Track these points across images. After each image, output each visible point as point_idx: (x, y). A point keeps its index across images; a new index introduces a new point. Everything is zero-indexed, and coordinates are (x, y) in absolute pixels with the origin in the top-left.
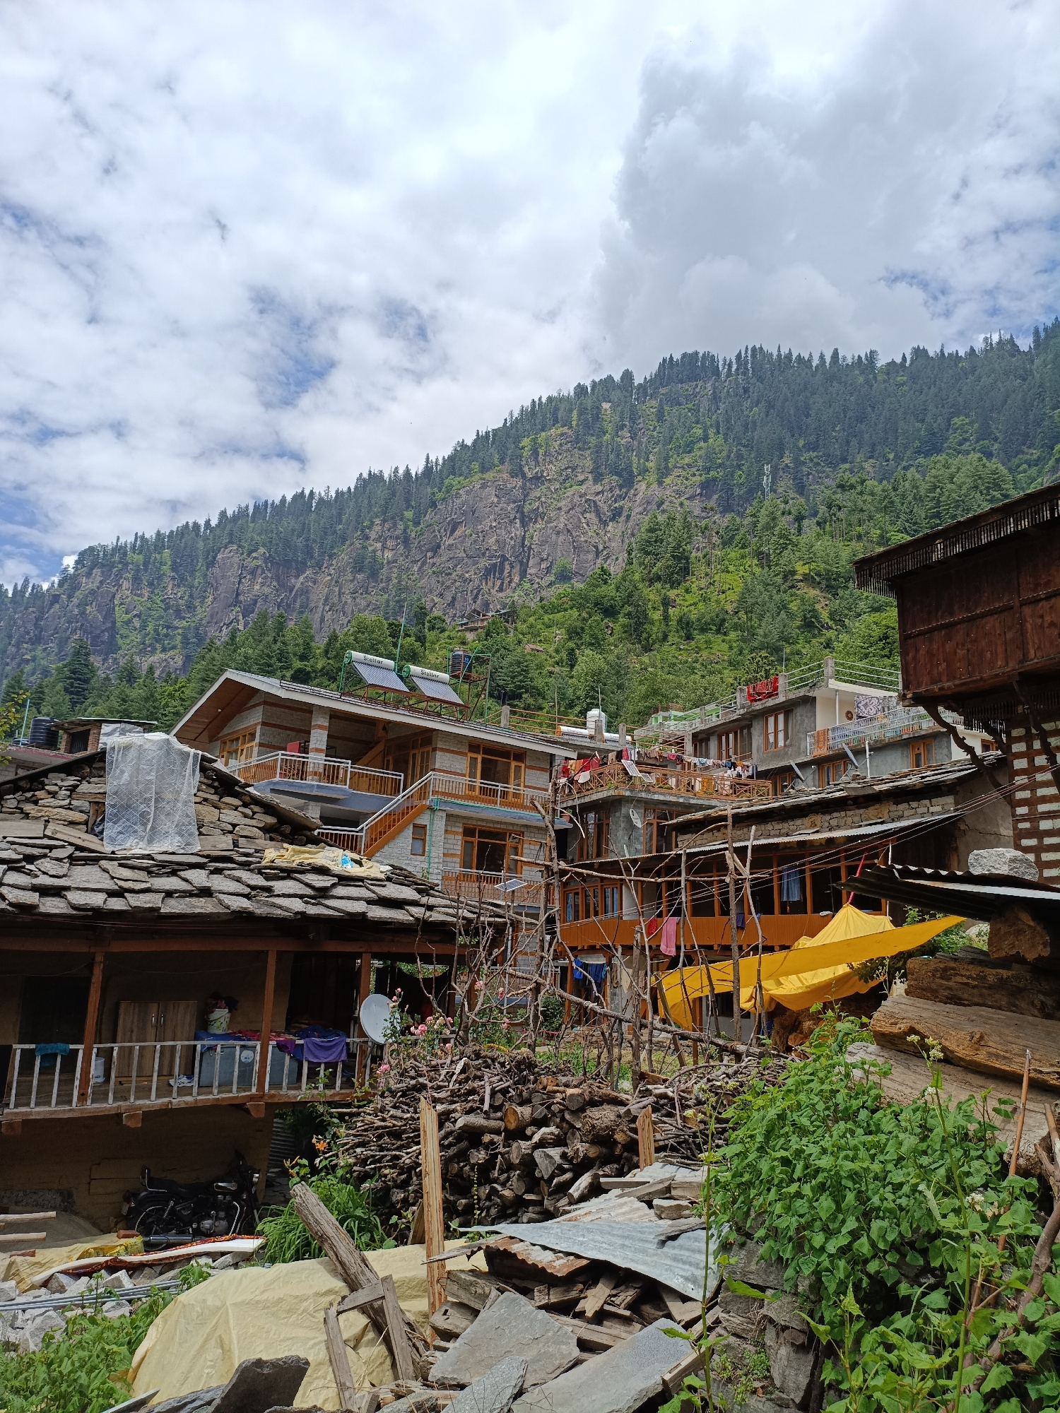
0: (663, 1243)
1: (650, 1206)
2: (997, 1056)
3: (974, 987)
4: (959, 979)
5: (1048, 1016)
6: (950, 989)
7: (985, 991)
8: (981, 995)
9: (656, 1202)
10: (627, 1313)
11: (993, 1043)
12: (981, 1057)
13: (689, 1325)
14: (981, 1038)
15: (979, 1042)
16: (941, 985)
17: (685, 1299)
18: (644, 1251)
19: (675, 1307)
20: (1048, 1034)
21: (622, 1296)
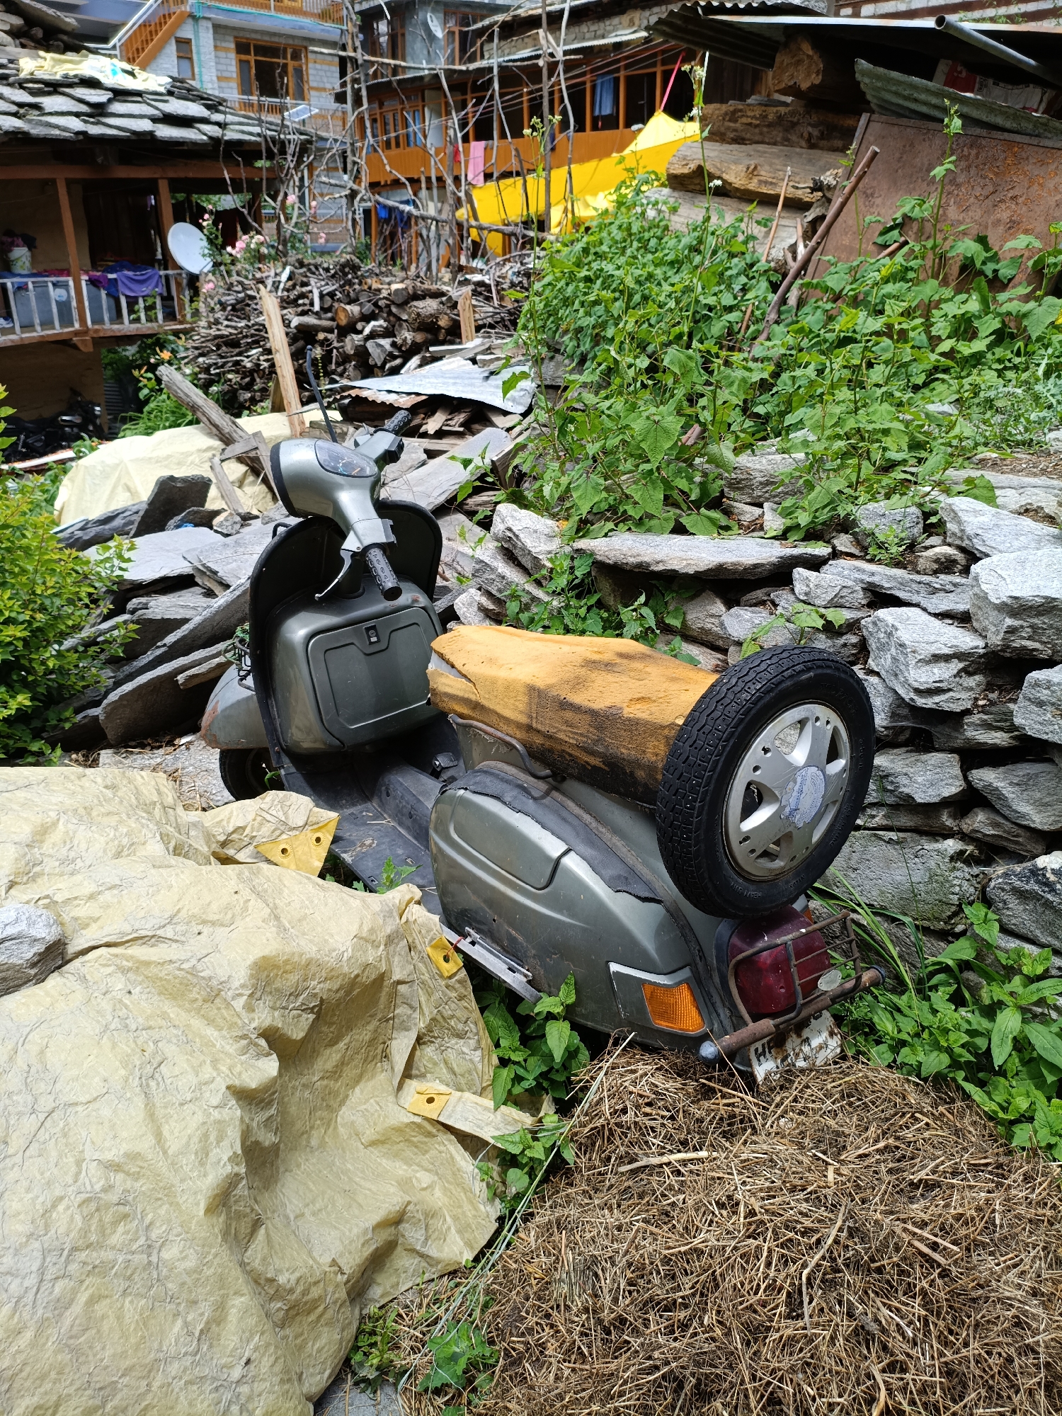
0: (487, 378)
1: (474, 361)
2: (766, 182)
3: (757, 126)
4: (744, 120)
5: (812, 146)
6: (735, 130)
7: (765, 129)
8: (761, 133)
9: (479, 357)
10: (461, 429)
11: (765, 173)
12: (753, 185)
13: (509, 430)
14: (755, 168)
15: (752, 172)
16: (728, 128)
17: (506, 413)
18: (472, 385)
19: (498, 420)
20: (810, 161)
21: (456, 419)
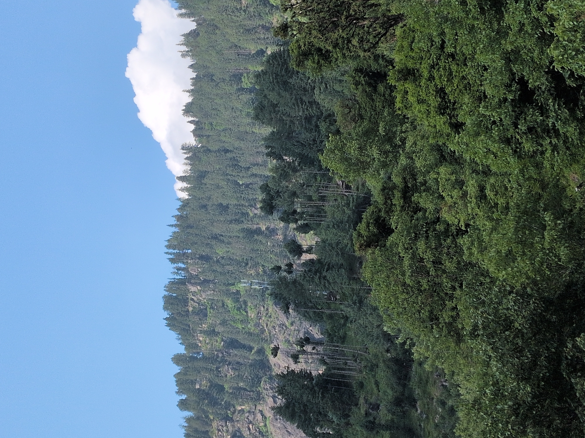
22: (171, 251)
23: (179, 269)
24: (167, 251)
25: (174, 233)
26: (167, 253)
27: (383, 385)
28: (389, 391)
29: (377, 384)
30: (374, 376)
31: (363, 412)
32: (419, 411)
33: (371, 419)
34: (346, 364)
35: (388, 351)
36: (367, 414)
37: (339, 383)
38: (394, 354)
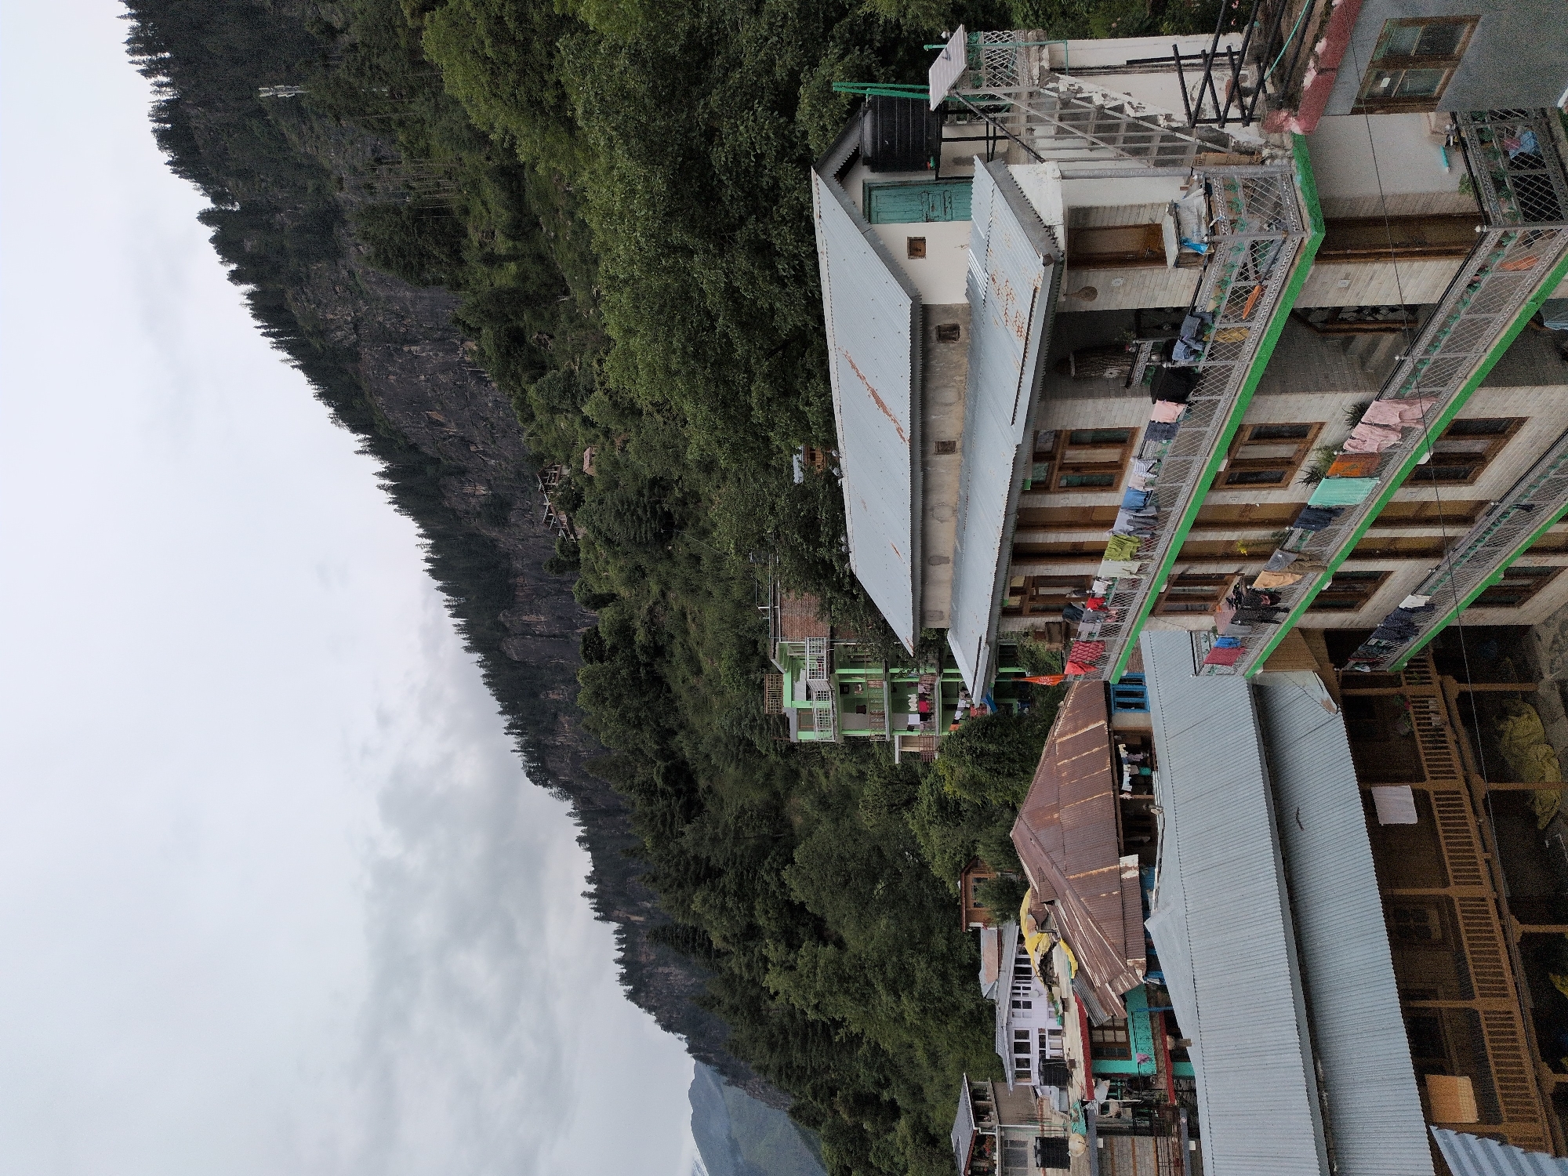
22: (137, 58)
23: (161, 85)
24: (131, 58)
25: (133, 29)
26: (132, 62)
27: (492, 205)
28: (503, 211)
29: (484, 203)
30: (478, 195)
31: (476, 244)
32: (545, 229)
33: (488, 249)
34: (438, 185)
35: (488, 159)
36: (482, 245)
37: (435, 212)
38: (497, 162)
